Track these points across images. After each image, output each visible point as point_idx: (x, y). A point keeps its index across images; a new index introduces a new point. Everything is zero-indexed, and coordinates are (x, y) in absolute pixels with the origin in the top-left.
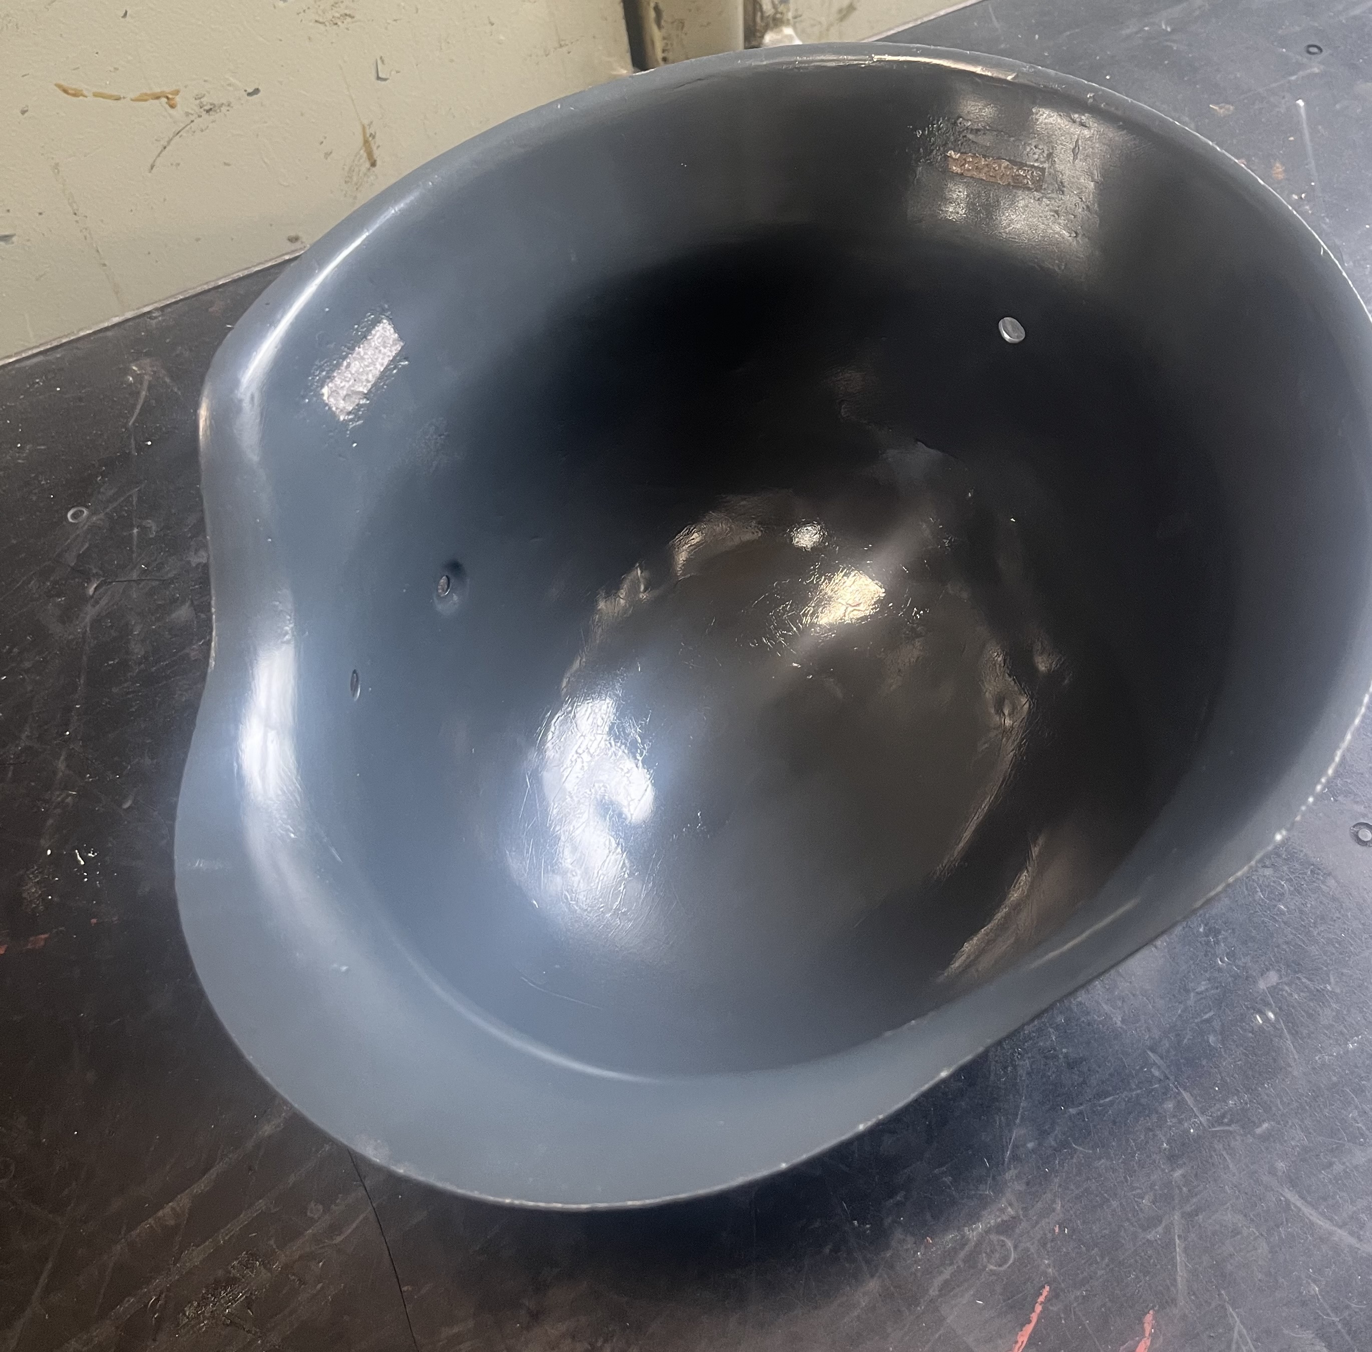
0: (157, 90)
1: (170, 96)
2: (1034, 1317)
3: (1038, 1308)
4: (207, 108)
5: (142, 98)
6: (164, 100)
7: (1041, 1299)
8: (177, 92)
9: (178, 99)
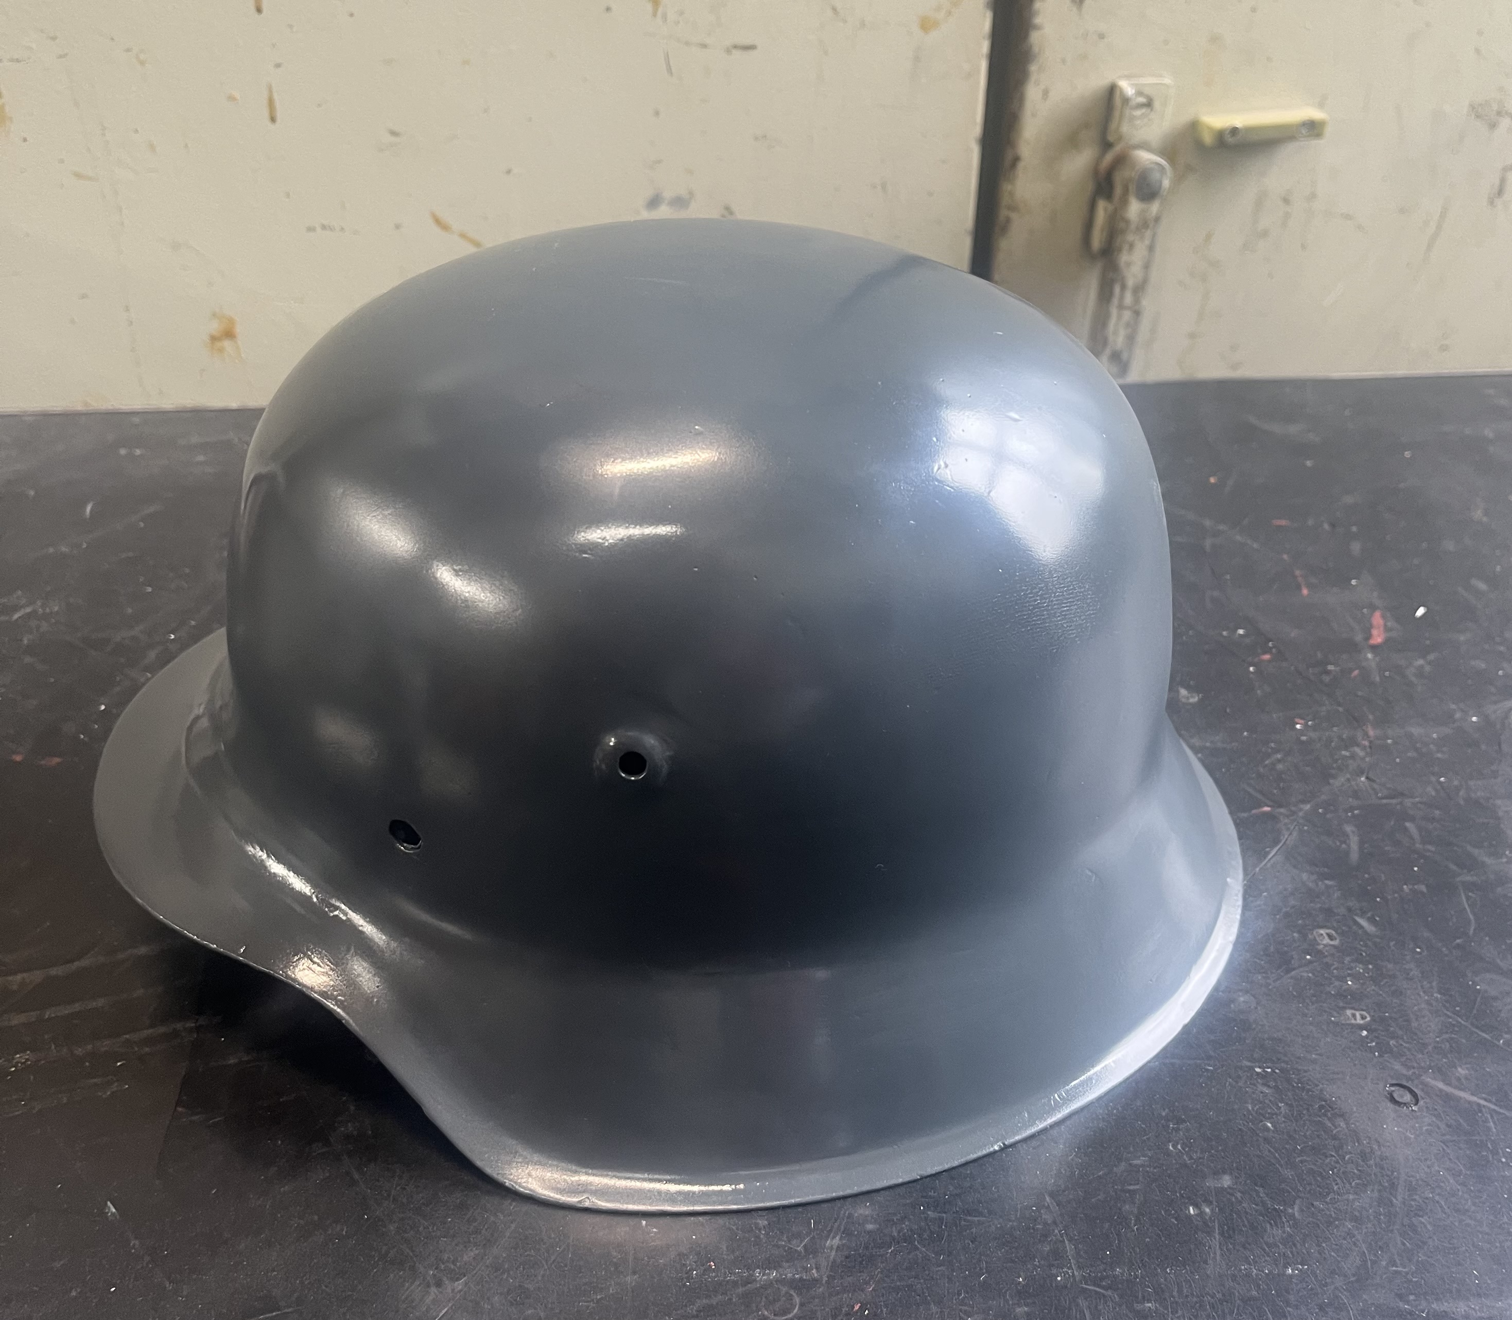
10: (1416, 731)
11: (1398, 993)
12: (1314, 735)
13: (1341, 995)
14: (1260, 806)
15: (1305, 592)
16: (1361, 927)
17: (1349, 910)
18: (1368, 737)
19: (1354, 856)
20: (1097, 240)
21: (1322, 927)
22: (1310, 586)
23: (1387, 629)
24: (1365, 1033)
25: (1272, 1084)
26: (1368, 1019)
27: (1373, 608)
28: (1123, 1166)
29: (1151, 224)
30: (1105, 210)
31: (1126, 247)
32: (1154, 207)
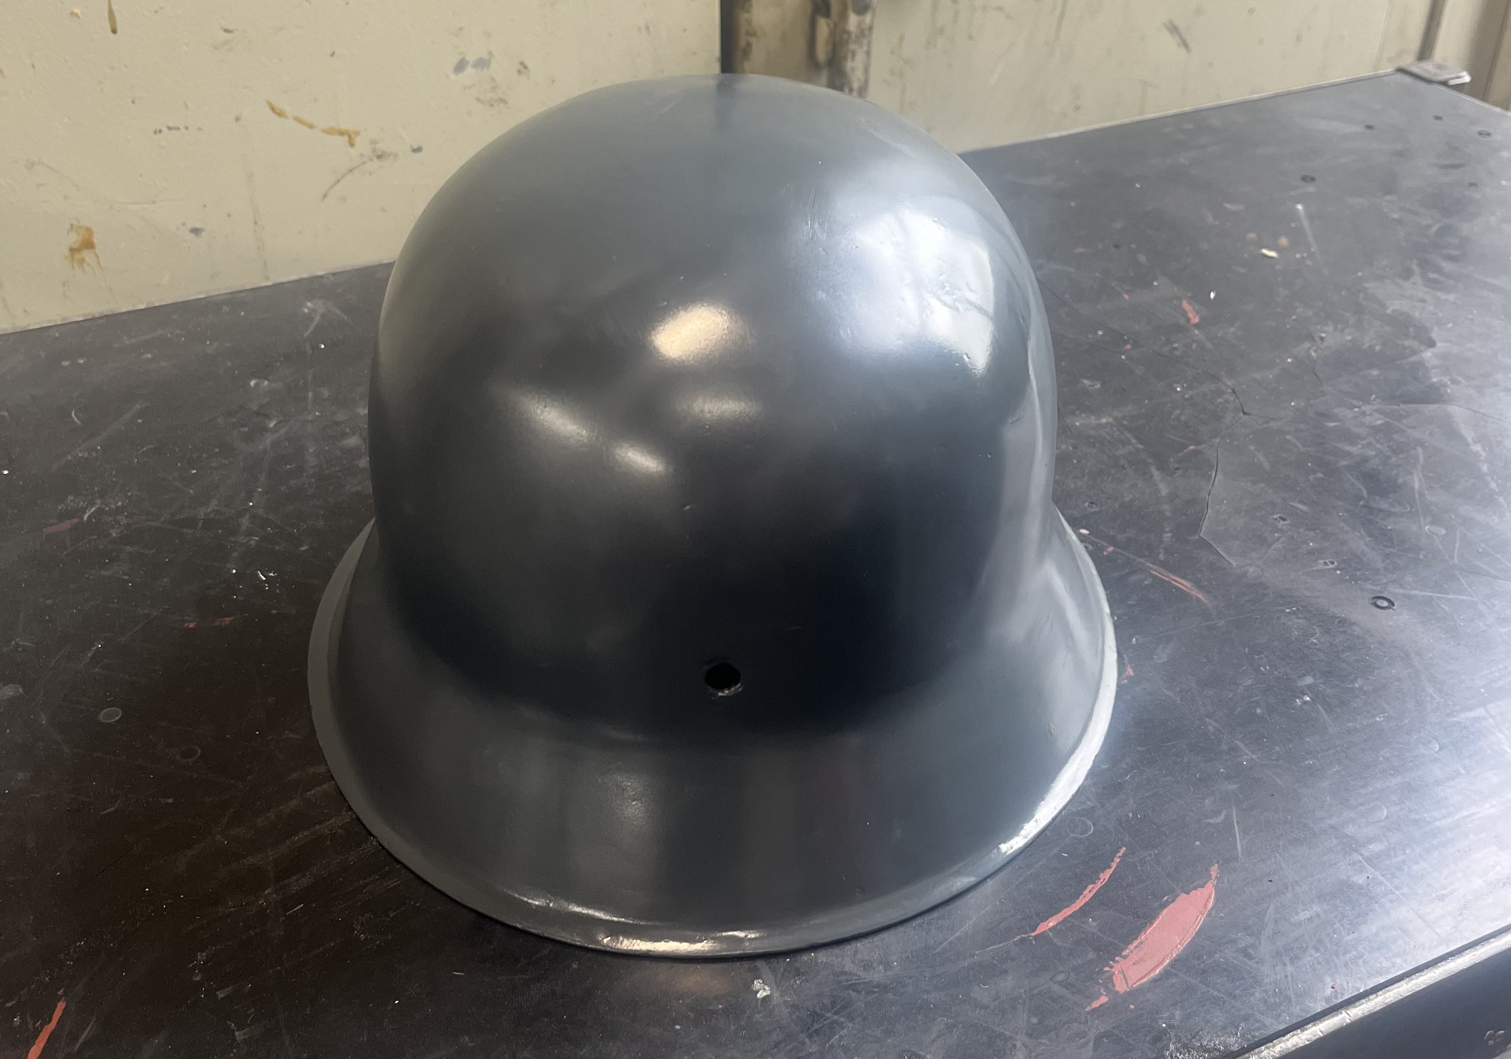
0: (343, 127)
1: (353, 136)
2: (1114, 865)
3: (1117, 860)
4: (379, 153)
5: (330, 131)
6: (346, 138)
7: (1120, 854)
8: (357, 133)
9: (358, 140)
10: (1257, 376)
11: (1343, 543)
12: (1191, 393)
13: (1310, 552)
14: (1187, 447)
15: (1126, 297)
16: (1298, 509)
17: (1284, 499)
18: (1229, 386)
19: (1267, 466)
20: (822, 54)
21: (1273, 514)
22: (1128, 292)
23: (1197, 312)
24: (1338, 572)
25: (1300, 616)
26: (1336, 563)
27: (1180, 299)
28: (1241, 688)
29: (866, 32)
30: (828, 25)
31: (850, 55)
32: (868, 18)
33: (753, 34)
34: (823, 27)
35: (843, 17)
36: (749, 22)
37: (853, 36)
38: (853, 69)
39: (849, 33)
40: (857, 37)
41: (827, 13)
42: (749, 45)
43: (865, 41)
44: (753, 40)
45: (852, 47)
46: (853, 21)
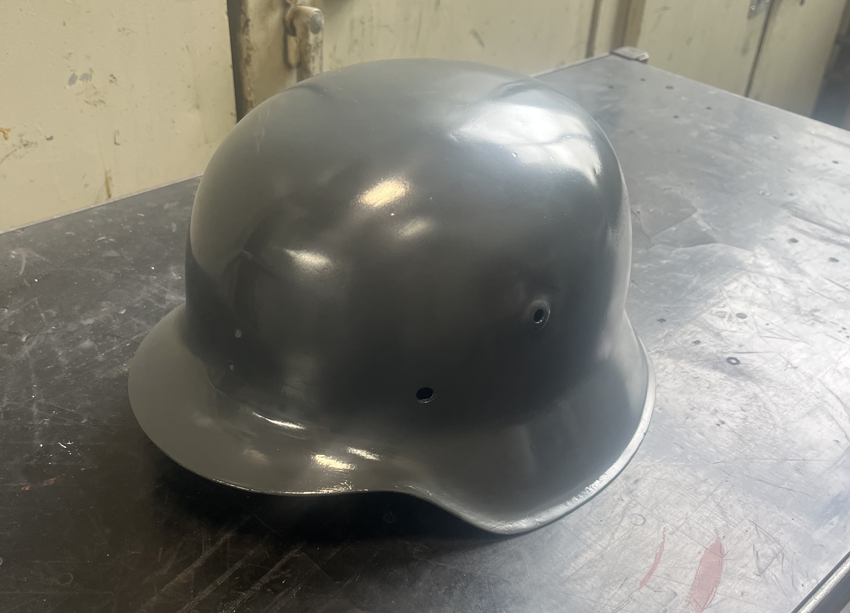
4: (25, 143)
6: (2, 134)
8: (9, 130)
9: (9, 134)
29: (320, 45)
30: (296, 41)
31: (311, 59)
32: (320, 36)
33: (250, 49)
34: (293, 43)
35: (306, 35)
36: (249, 42)
37: (313, 47)
38: (314, 69)
39: (310, 45)
40: (315, 48)
41: (294, 34)
42: (249, 56)
43: (319, 50)
44: (251, 53)
45: (313, 54)
46: (312, 37)
